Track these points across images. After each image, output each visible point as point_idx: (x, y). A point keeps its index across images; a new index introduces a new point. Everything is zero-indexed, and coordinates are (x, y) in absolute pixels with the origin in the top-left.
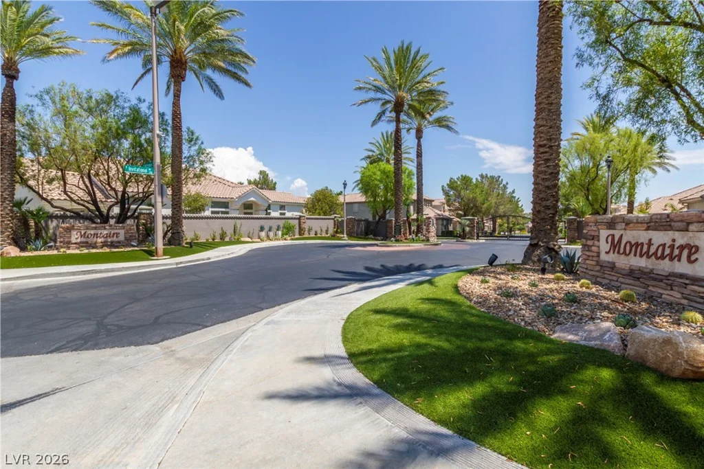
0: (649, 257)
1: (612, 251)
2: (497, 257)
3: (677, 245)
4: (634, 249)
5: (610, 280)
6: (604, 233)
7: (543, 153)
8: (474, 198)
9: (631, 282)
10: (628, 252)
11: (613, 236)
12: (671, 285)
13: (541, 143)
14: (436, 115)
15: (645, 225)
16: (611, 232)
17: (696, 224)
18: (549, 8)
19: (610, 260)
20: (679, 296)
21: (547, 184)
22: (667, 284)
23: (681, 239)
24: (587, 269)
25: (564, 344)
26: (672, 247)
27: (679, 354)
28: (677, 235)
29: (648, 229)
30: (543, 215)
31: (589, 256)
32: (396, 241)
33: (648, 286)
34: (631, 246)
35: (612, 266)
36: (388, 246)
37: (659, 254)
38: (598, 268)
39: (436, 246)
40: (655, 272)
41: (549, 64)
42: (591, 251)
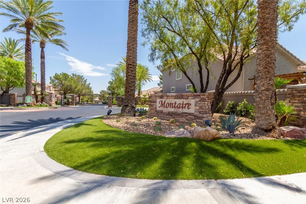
0: (175, 108)
1: (161, 107)
2: (111, 111)
3: (184, 103)
4: (170, 105)
5: (161, 117)
6: (158, 100)
7: (130, 67)
8: (71, 85)
9: (169, 117)
10: (167, 106)
11: (162, 101)
12: (182, 116)
13: (130, 63)
14: (55, 37)
15: (174, 97)
16: (161, 100)
17: (190, 97)
18: (134, 8)
19: (161, 110)
20: (185, 119)
21: (132, 80)
22: (181, 116)
23: (185, 101)
24: (151, 114)
25: (174, 138)
26: (183, 104)
27: (210, 133)
28: (184, 100)
29: (175, 98)
30: (130, 93)
31: (152, 109)
32: (27, 106)
33: (175, 117)
34: (169, 104)
35: (162, 112)
36: (22, 109)
37: (178, 107)
38: (156, 113)
39: (56, 109)
40: (177, 113)
41: (134, 32)
42: (153, 107)
